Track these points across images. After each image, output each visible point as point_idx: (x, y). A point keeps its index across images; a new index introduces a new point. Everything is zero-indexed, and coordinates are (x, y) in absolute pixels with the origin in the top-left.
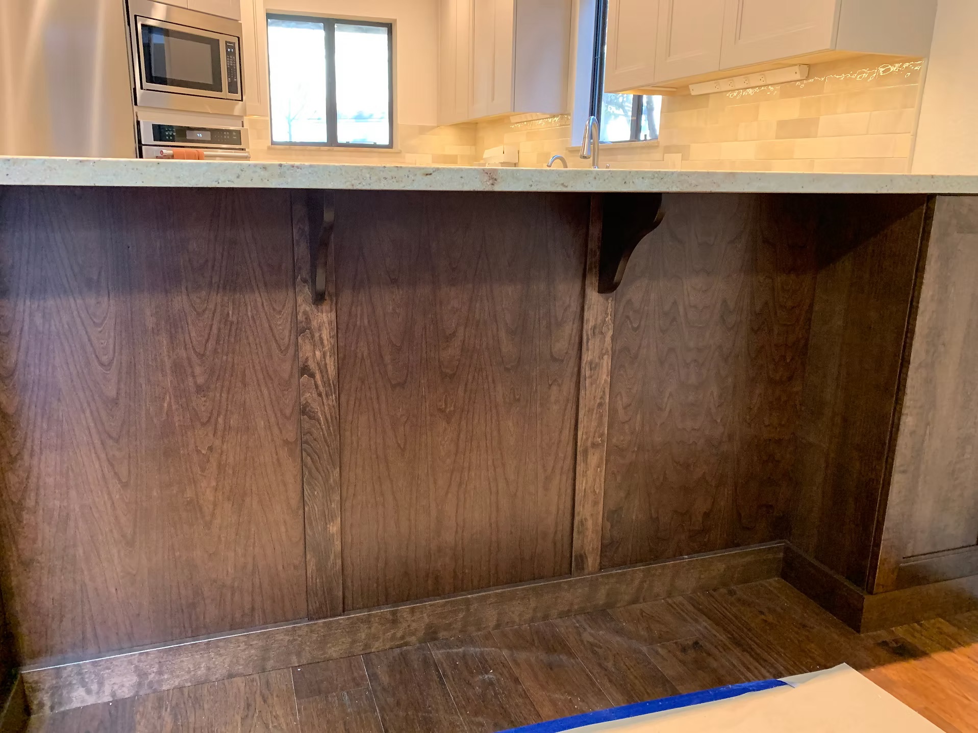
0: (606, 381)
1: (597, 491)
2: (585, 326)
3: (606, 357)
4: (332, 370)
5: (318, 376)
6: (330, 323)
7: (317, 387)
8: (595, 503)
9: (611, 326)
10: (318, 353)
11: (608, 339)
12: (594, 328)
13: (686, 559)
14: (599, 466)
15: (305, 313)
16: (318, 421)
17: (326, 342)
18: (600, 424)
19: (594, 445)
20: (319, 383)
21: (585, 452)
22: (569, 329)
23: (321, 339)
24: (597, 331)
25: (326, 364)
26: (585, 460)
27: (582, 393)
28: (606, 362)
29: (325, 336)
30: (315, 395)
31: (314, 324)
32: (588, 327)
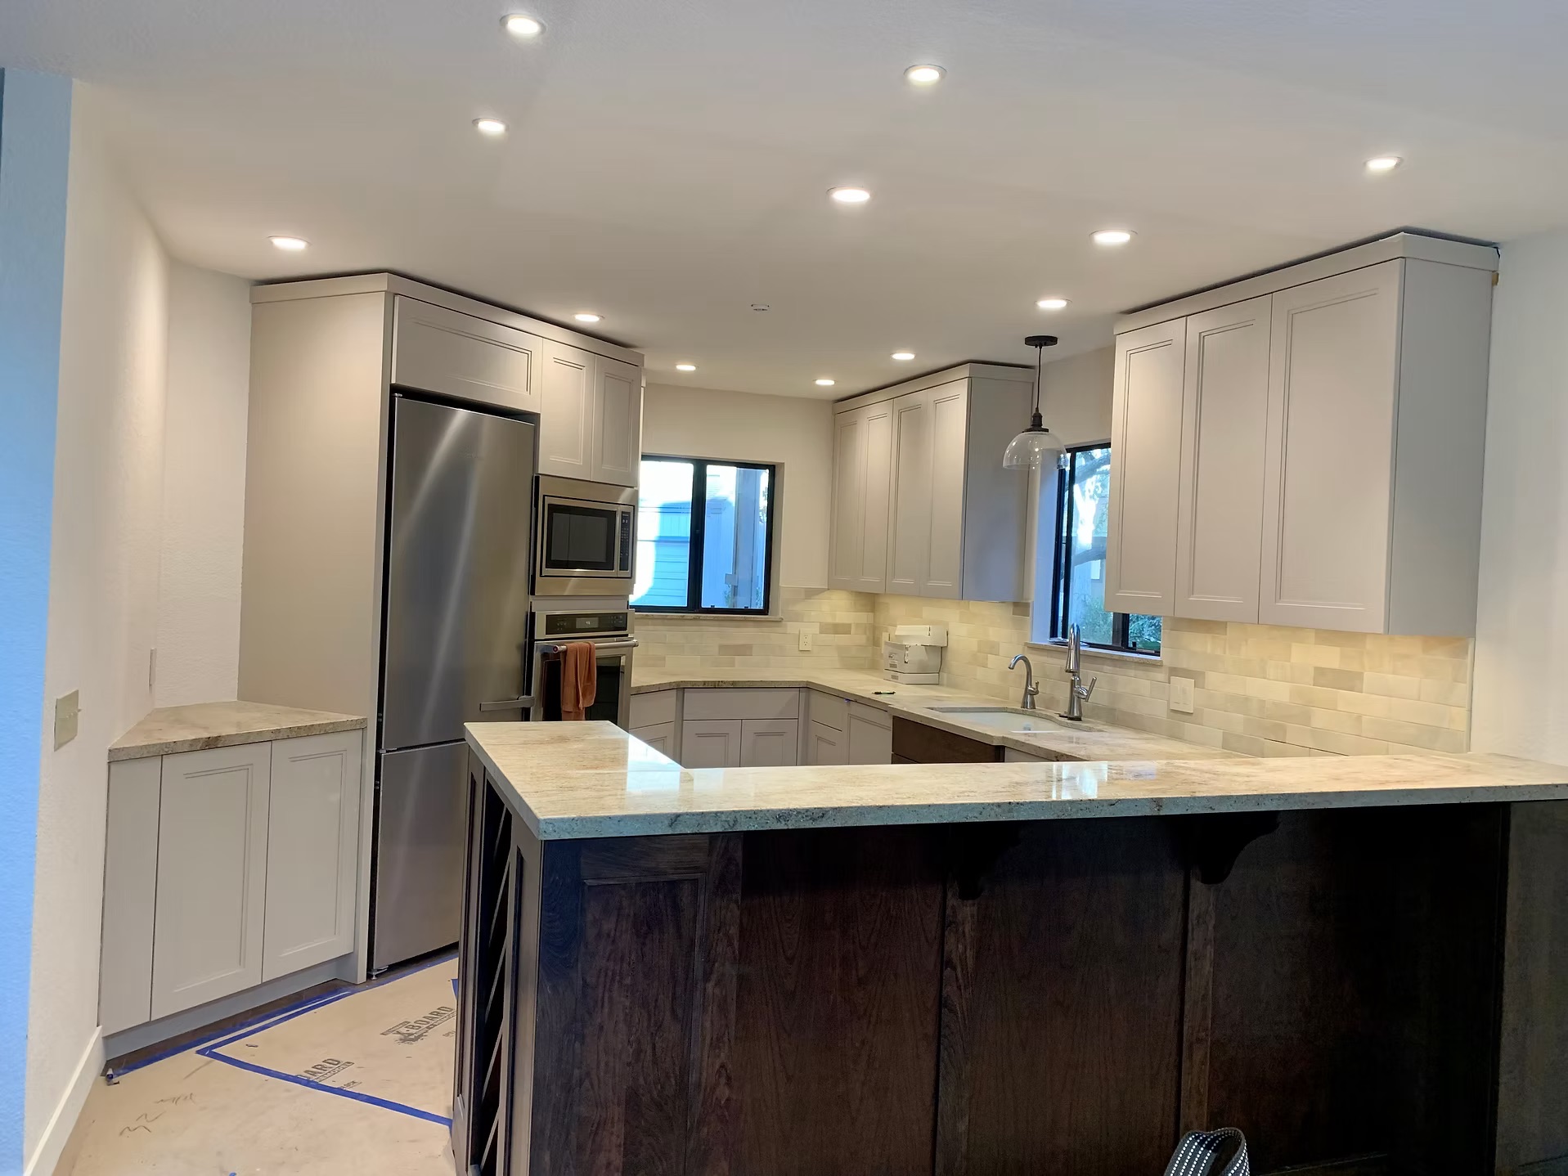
0: (1209, 972)
1: (1202, 1090)
2: (1190, 915)
3: (1209, 947)
4: (970, 962)
5: (959, 969)
6: (972, 916)
7: (957, 980)
8: (1200, 1103)
9: (1213, 915)
10: (960, 946)
11: (1211, 928)
12: (1199, 917)
13: (1289, 1170)
14: (1203, 1063)
15: (953, 907)
16: (955, 1013)
17: (967, 935)
18: (1204, 1017)
19: (1199, 1040)
20: (960, 975)
21: (1191, 1047)
22: (1175, 918)
23: (964, 932)
24: (1201, 920)
25: (966, 957)
26: (1191, 1056)
27: (1188, 984)
28: (1210, 950)
29: (967, 930)
30: (955, 988)
31: (960, 917)
32: (1193, 916)
